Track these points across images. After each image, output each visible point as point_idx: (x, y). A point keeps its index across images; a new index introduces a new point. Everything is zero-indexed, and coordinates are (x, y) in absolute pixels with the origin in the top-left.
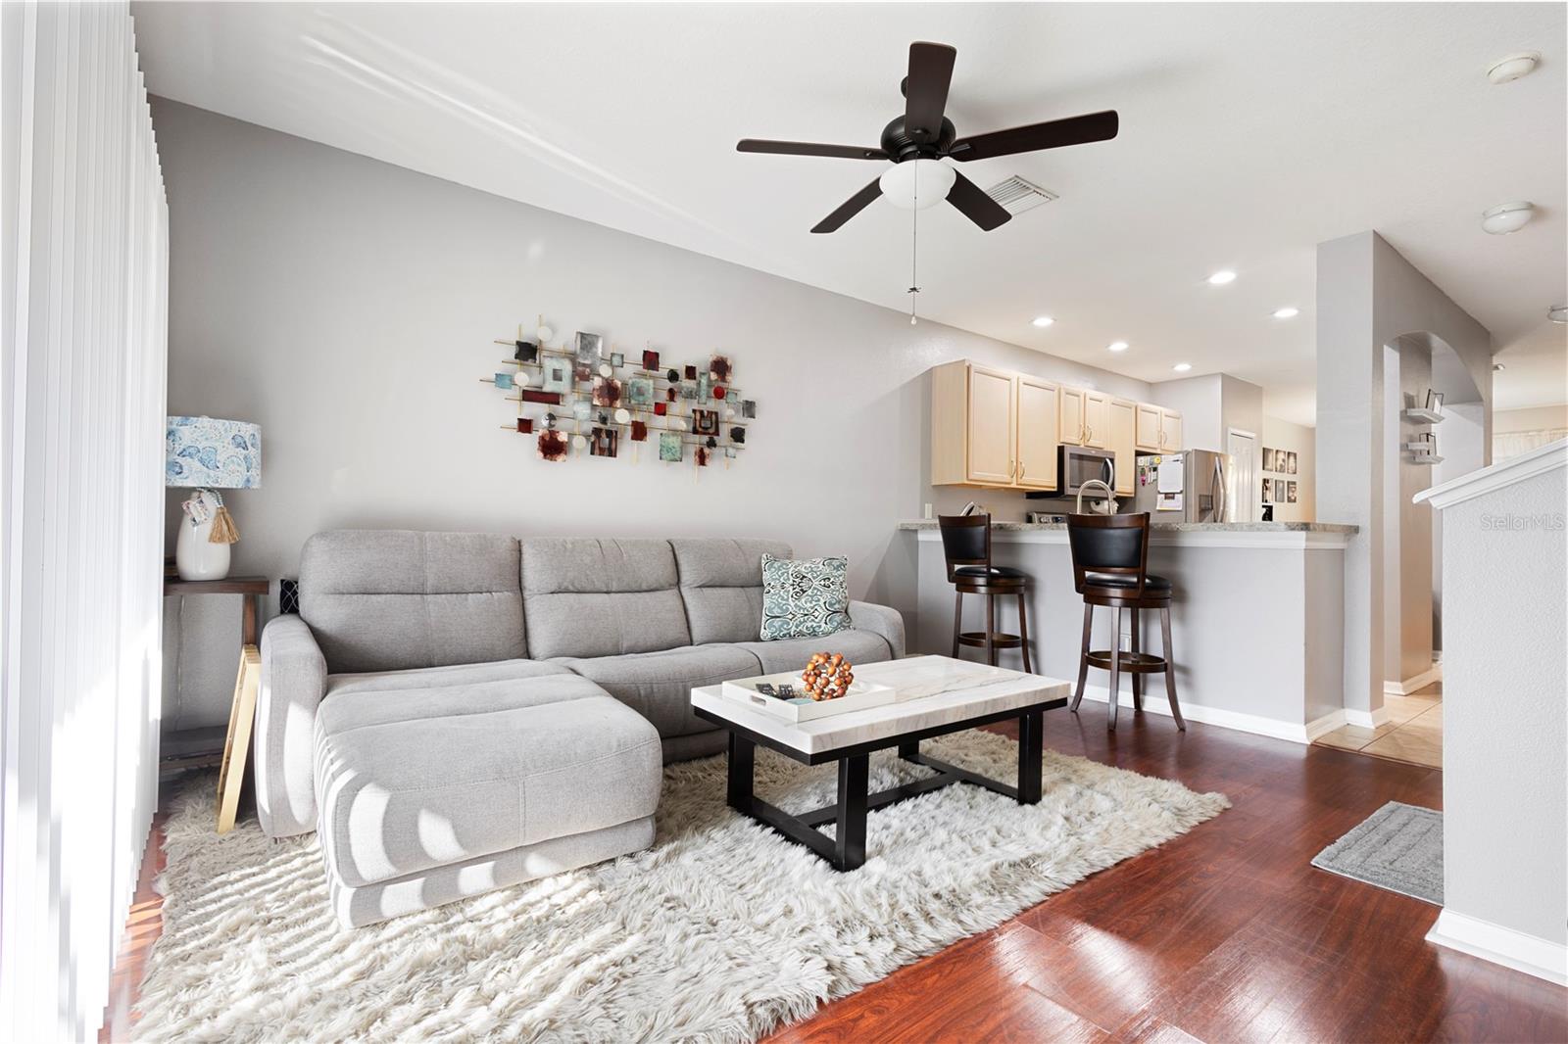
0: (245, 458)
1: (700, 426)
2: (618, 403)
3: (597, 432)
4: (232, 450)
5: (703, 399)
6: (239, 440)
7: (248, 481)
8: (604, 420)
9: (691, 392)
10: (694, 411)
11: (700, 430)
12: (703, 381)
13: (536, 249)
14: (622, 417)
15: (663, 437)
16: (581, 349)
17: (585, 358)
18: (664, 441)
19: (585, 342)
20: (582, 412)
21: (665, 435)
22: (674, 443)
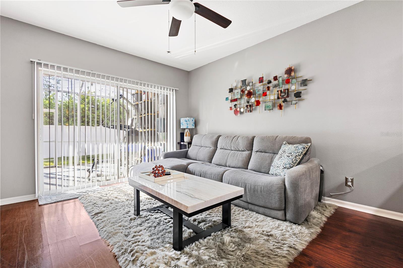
0: (187, 123)
1: (280, 96)
2: (252, 96)
3: (247, 106)
4: (185, 122)
5: (281, 86)
6: (186, 121)
7: (187, 127)
8: (248, 102)
9: (276, 85)
10: (278, 91)
11: (280, 97)
12: (280, 79)
13: (236, 64)
14: (253, 100)
15: (266, 103)
16: (242, 84)
17: (243, 87)
18: (266, 104)
19: (243, 82)
20: (242, 102)
21: (266, 102)
22: (269, 104)
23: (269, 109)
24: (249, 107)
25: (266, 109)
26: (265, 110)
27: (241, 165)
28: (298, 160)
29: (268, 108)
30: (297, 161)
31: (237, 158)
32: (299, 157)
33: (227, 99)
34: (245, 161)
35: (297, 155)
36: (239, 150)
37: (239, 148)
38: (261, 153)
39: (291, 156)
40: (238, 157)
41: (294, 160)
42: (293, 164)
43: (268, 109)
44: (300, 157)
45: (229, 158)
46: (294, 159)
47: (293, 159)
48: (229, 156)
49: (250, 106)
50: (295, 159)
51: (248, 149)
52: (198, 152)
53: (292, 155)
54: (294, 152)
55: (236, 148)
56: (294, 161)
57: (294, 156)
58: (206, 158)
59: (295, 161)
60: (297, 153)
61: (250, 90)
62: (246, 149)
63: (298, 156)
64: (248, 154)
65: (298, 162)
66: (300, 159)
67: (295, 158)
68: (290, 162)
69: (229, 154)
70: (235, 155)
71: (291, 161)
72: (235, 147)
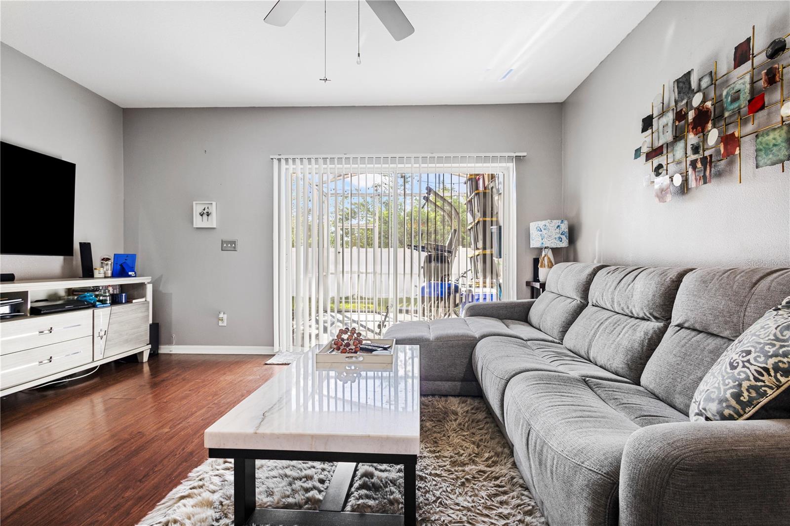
2: (710, 125)
3: (693, 164)
4: (538, 233)
6: (539, 228)
8: (698, 150)
14: (712, 137)
15: (760, 139)
16: (679, 93)
17: (682, 100)
18: (761, 143)
19: (681, 85)
20: (678, 152)
21: (763, 135)
22: (774, 139)
23: (775, 159)
24: (699, 165)
25: (761, 163)
26: (757, 167)
27: (621, 366)
28: (769, 391)
29: (771, 156)
30: (765, 394)
31: (618, 339)
32: (778, 380)
33: (638, 153)
34: (636, 355)
35: (770, 366)
36: (632, 313)
37: (630, 308)
38: (694, 333)
39: (744, 366)
40: (620, 336)
41: (748, 390)
42: (738, 407)
43: (769, 162)
44: (783, 380)
45: (597, 335)
46: (745, 384)
47: (743, 380)
48: (600, 330)
49: (704, 160)
50: (753, 383)
51: (655, 314)
52: (544, 310)
53: (748, 361)
54: (762, 348)
55: (625, 308)
56: (746, 394)
57: (752, 368)
58: (556, 328)
59: (754, 394)
60: (771, 357)
61: (703, 107)
62: (651, 314)
63: (772, 373)
64: (651, 332)
65: (764, 401)
66: (778, 387)
67: (757, 380)
68: (725, 391)
69: (602, 323)
70: (615, 329)
71: (731, 388)
72: (622, 305)
